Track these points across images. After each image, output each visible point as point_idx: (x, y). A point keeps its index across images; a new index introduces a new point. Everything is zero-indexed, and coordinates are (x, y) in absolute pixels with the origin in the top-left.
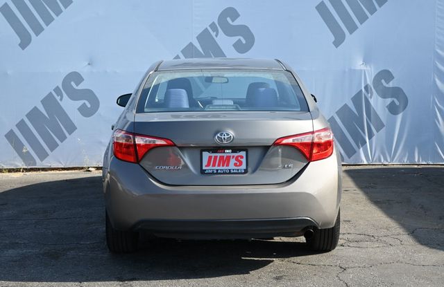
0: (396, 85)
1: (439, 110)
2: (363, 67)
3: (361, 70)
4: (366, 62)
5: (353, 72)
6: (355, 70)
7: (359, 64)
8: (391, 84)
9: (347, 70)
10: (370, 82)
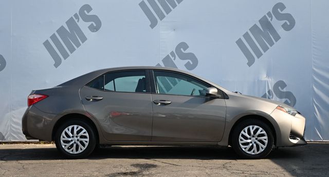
0: (288, 91)
1: (316, 105)
2: (266, 79)
3: (265, 81)
4: (268, 76)
5: (260, 82)
6: (261, 81)
7: (264, 77)
8: (285, 90)
9: (256, 81)
10: (271, 88)
